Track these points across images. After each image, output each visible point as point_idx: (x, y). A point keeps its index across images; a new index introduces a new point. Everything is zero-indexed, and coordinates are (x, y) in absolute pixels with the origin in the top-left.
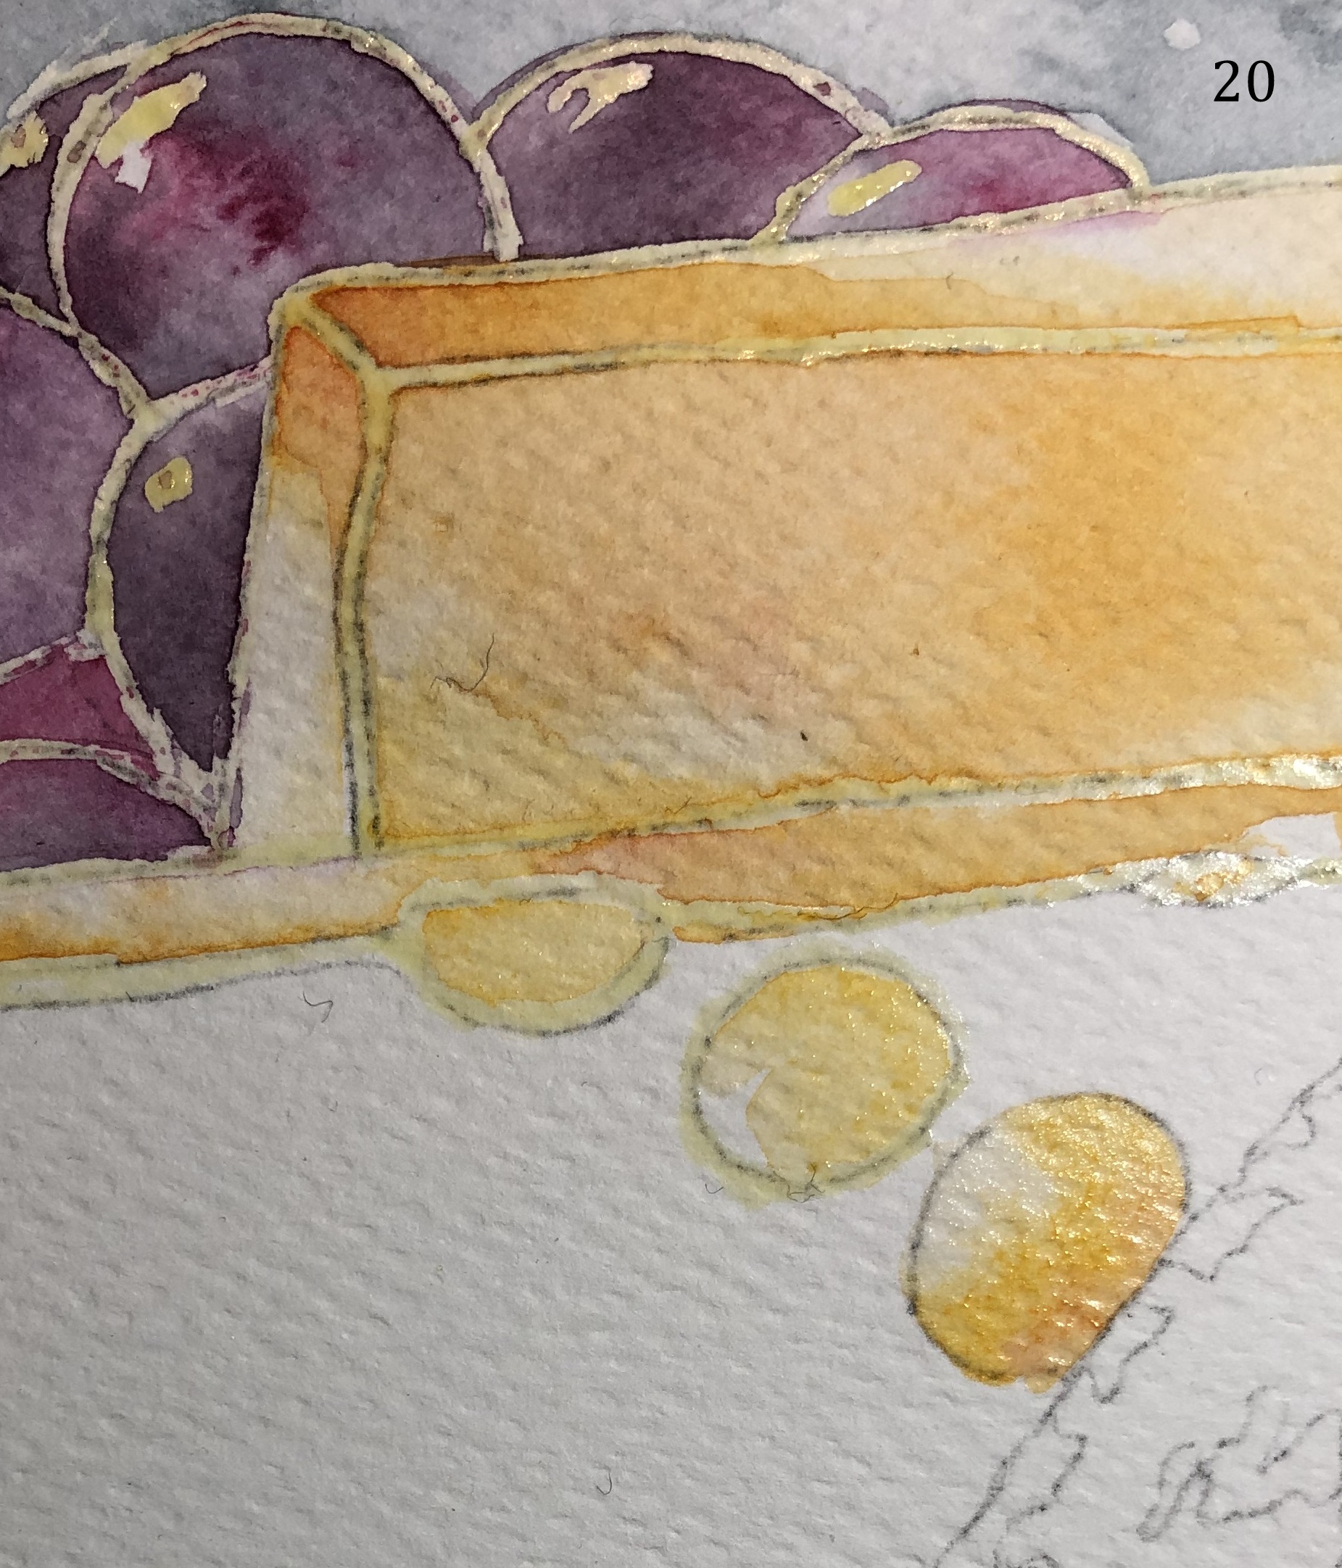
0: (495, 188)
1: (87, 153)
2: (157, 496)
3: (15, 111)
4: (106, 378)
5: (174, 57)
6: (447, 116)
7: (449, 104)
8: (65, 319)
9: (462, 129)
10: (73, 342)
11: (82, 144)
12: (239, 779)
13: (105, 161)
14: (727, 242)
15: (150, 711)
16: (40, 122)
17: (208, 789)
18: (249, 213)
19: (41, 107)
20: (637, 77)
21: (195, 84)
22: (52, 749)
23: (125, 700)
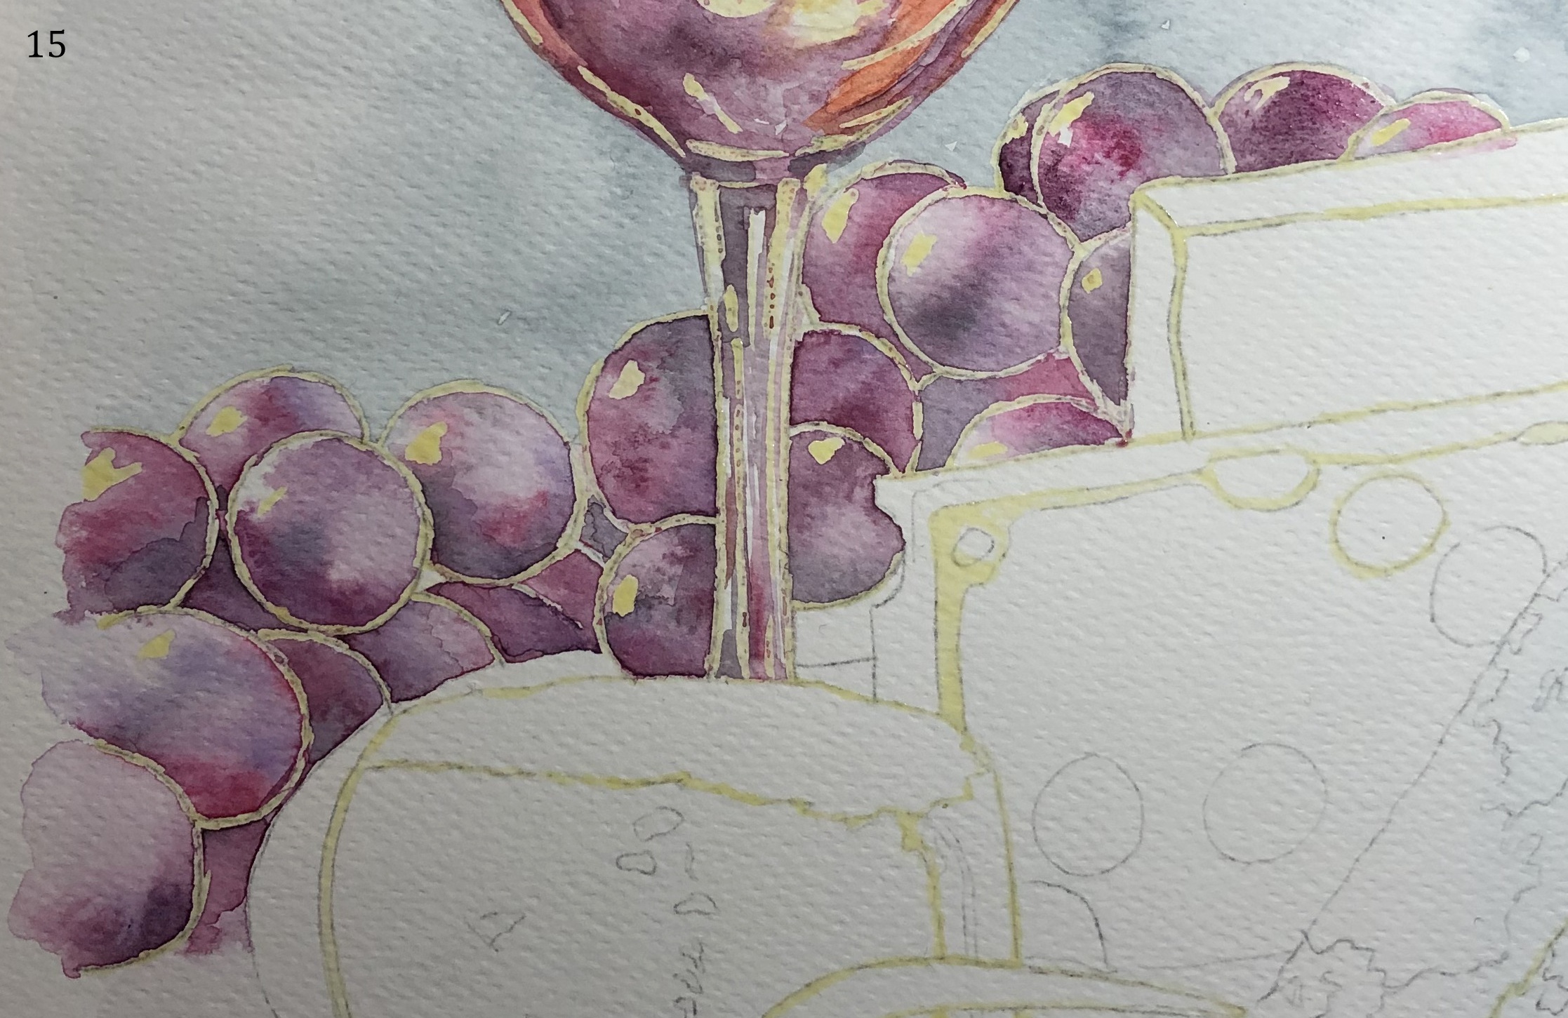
0: (1224, 140)
1: (1045, 131)
2: (1088, 287)
3: (1012, 114)
4: (1062, 234)
5: (1080, 85)
6: (1200, 105)
7: (1200, 99)
8: (1041, 207)
9: (1206, 111)
10: (1045, 217)
11: (1043, 127)
12: (1132, 409)
13: (1053, 134)
14: (1327, 161)
15: (1092, 381)
16: (1024, 118)
17: (1119, 413)
18: (1115, 154)
19: (1023, 111)
20: (1284, 83)
21: (1090, 96)
22: (1051, 398)
23: (1080, 375)
